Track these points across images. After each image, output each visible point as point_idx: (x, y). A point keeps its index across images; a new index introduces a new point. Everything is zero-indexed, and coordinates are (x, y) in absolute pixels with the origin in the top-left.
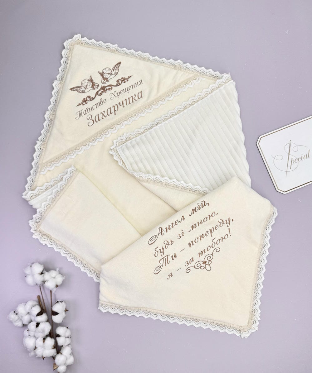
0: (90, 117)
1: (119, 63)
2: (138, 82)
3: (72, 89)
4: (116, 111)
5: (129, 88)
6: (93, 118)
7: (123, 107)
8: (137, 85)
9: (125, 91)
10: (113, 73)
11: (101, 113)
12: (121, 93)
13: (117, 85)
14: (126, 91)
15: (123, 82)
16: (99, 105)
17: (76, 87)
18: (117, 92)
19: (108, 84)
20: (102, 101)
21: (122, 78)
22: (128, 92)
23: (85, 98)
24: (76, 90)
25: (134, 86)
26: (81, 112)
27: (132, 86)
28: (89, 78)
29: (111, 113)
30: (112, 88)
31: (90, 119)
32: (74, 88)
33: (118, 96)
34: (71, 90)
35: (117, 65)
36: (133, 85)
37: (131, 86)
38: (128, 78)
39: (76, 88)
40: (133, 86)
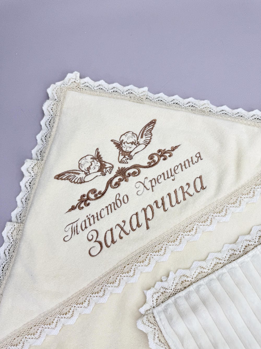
0: (95, 234)
1: (153, 122)
2: (192, 158)
3: (58, 177)
4: (149, 219)
5: (175, 171)
6: (101, 239)
7: (165, 210)
8: (191, 163)
9: (166, 177)
10: (141, 141)
11: (118, 225)
12: (158, 180)
13: (150, 166)
14: (170, 176)
15: (162, 158)
16: (114, 207)
17: (68, 172)
18: (149, 179)
19: (131, 163)
20: (118, 199)
21: (159, 151)
22: (173, 178)
23: (86, 193)
24: (67, 179)
25: (185, 165)
26: (75, 224)
27: (180, 166)
28: (94, 154)
29: (138, 225)
30: (139, 172)
31: (94, 239)
32: (63, 174)
33: (152, 186)
34: (58, 179)
35: (148, 125)
36: (183, 164)
37: (178, 166)
38: (172, 151)
39: (67, 175)
40: (183, 166)
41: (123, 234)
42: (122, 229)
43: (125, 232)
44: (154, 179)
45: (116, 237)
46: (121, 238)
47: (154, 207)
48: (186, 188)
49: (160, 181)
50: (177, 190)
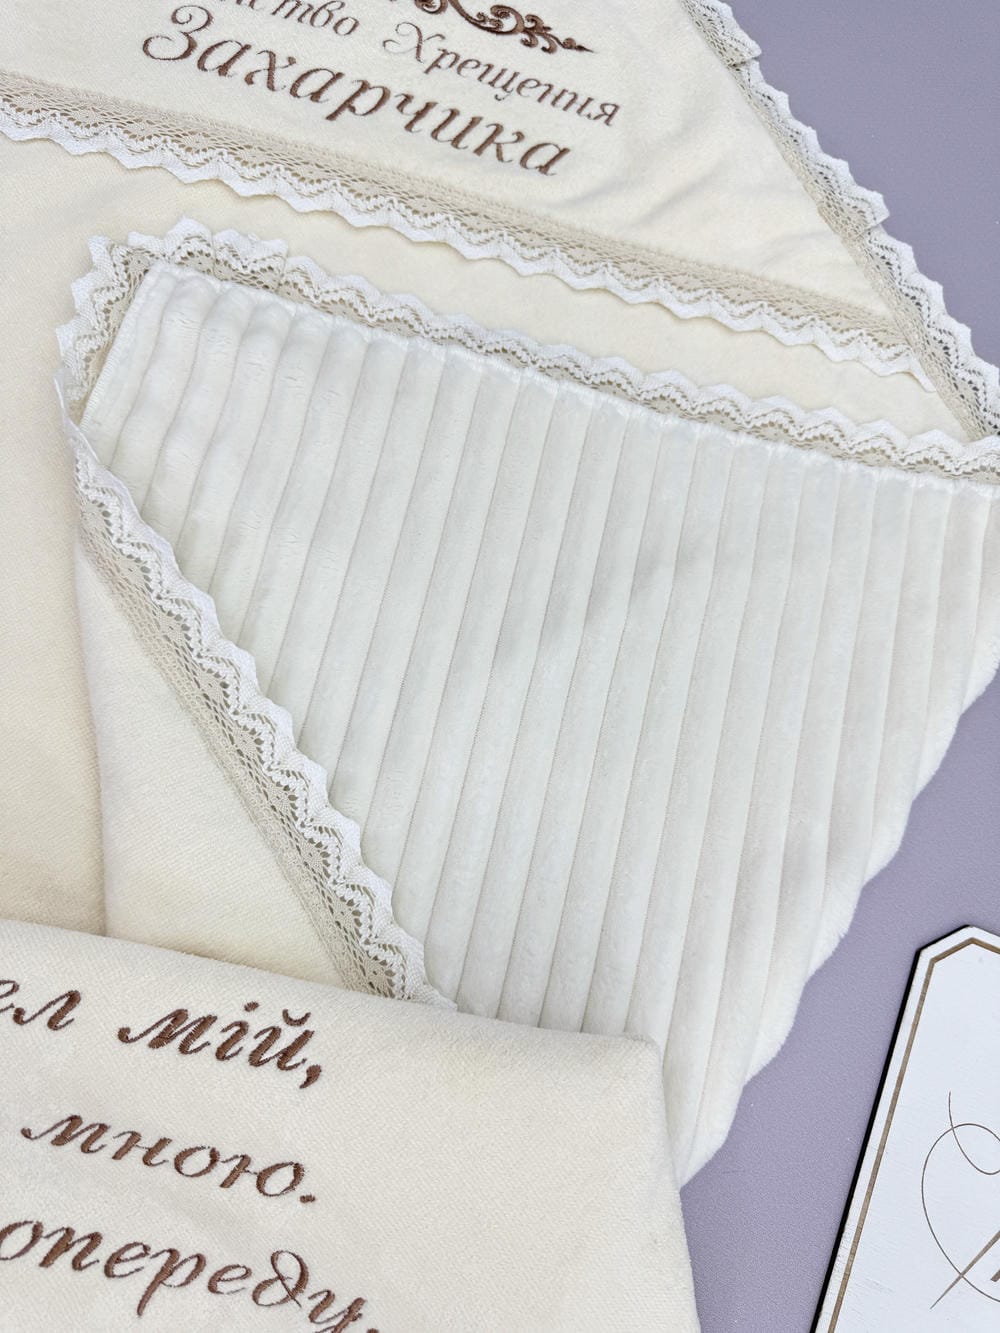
0: (201, 18)
2: (590, 100)
4: (353, 110)
5: (522, 85)
6: (203, 41)
8: (576, 107)
9: (490, 77)
11: (272, 55)
12: (463, 66)
13: (478, 22)
14: (499, 83)
16: (303, 15)
18: (444, 45)
20: (331, 13)
21: (533, 19)
22: (501, 93)
27: (543, 89)
30: (442, 9)
33: (436, 64)
36: (556, 91)
37: (539, 84)
38: (564, 46)
40: (549, 93)
41: (260, 79)
42: (271, 69)
43: (270, 78)
44: (457, 57)
45: (240, 69)
46: (249, 80)
47: (394, 101)
48: (505, 137)
49: (464, 71)
50: (483, 123)
